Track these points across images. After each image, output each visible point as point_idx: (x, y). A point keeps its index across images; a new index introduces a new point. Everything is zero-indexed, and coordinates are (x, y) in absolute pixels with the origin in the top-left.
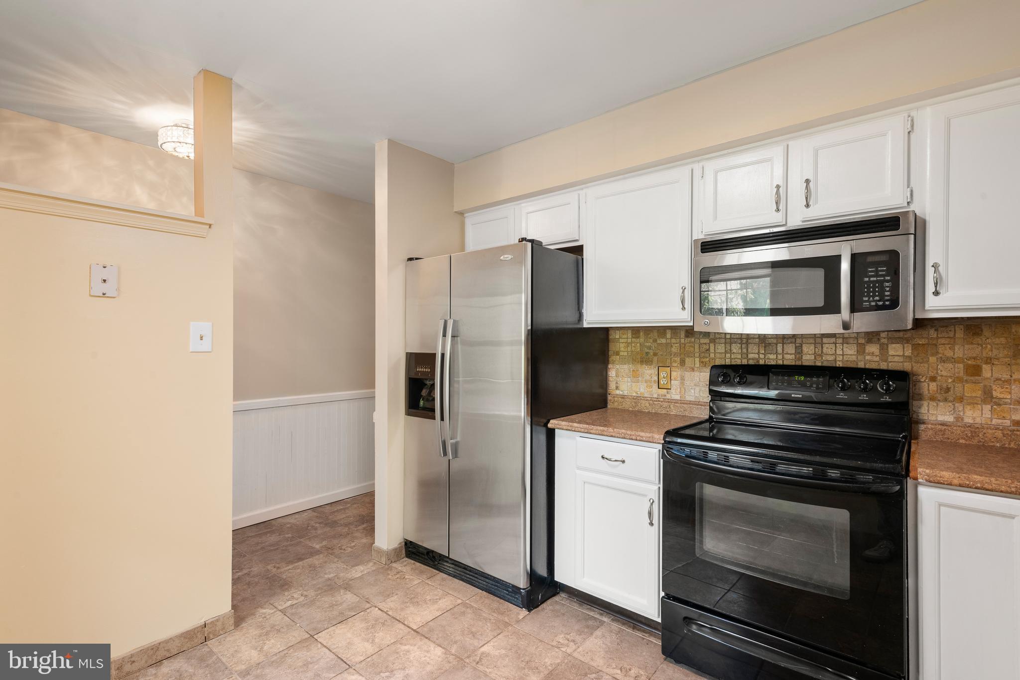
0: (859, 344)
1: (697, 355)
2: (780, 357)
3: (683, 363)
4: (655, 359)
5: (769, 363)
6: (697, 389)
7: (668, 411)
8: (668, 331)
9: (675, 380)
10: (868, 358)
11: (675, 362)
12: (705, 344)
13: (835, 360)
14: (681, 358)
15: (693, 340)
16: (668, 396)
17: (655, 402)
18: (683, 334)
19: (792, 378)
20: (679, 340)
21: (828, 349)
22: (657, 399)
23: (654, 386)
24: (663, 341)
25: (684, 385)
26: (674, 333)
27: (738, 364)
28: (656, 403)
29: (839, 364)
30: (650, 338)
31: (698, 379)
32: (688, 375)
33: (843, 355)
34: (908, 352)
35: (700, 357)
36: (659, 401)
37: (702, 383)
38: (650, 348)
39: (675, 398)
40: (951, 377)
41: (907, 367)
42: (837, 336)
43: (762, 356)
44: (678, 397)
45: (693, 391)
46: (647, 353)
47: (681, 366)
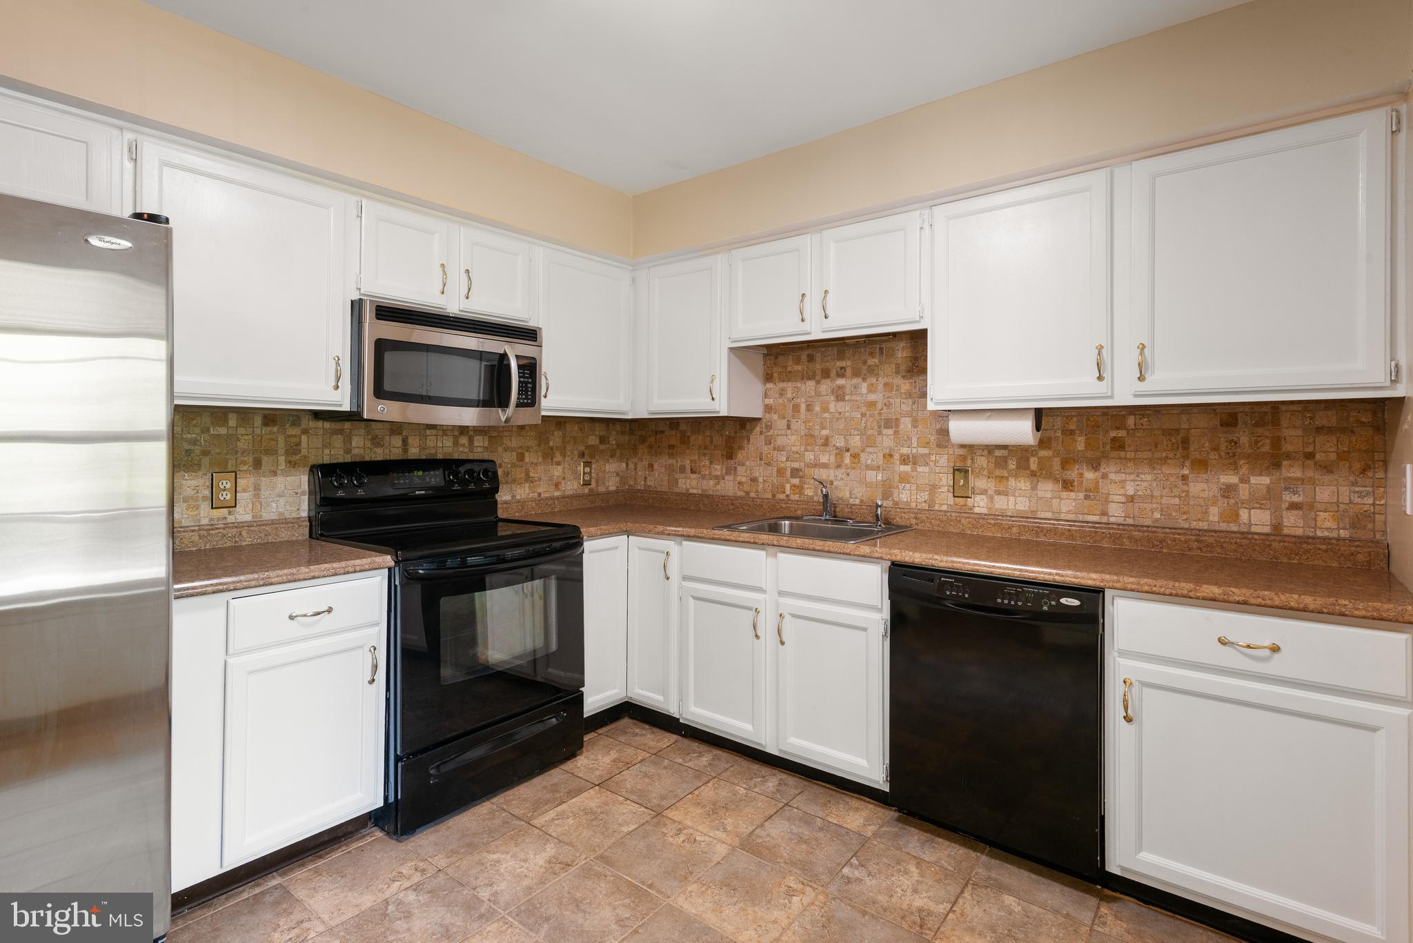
0: (455, 437)
1: (281, 451)
2: (387, 451)
3: (257, 464)
4: (206, 461)
5: (376, 459)
6: (282, 501)
7: (236, 542)
8: (230, 415)
9: (244, 491)
10: (461, 449)
11: (244, 463)
12: (295, 436)
13: (436, 453)
14: (254, 458)
15: (275, 429)
16: (231, 519)
17: (211, 532)
18: (258, 421)
19: (412, 474)
20: (251, 430)
21: (431, 442)
22: (212, 527)
23: (202, 506)
24: (222, 431)
25: (259, 497)
26: (243, 419)
27: (339, 461)
28: (213, 532)
29: (440, 456)
30: (195, 426)
31: (283, 486)
32: (264, 481)
33: (442, 447)
34: (486, 444)
35: (287, 453)
36: (217, 528)
37: (290, 491)
38: (194, 442)
39: (243, 520)
40: (509, 463)
41: (486, 456)
42: (438, 427)
43: (368, 451)
44: (248, 518)
45: (274, 505)
46: (188, 452)
47: (255, 469)
